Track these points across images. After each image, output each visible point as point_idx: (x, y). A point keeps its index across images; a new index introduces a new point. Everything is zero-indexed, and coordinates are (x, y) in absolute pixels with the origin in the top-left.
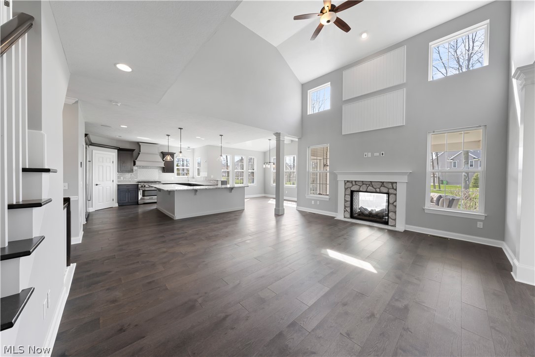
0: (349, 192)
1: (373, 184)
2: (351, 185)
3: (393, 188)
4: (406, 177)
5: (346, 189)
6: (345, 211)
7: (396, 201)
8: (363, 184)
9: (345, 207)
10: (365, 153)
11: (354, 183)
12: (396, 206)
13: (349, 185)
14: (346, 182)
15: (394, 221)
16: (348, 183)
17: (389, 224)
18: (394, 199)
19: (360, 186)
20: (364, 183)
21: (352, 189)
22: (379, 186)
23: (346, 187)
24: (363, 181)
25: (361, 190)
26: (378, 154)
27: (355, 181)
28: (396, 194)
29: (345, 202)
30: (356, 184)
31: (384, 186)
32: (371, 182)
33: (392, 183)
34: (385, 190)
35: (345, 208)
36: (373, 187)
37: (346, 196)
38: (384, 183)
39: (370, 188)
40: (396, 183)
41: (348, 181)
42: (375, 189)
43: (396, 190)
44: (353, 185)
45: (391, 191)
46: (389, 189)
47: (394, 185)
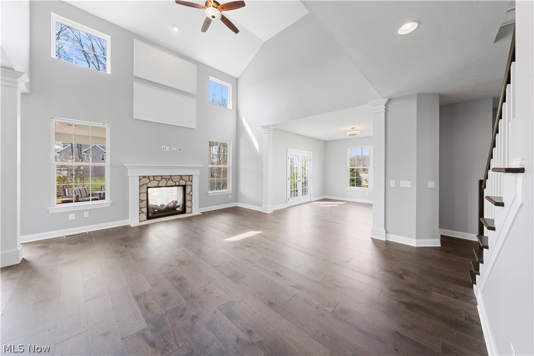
0: (144, 189)
1: (173, 177)
2: (148, 181)
3: (189, 180)
4: (199, 171)
5: (140, 186)
6: (140, 214)
7: (192, 191)
8: (162, 179)
9: (140, 208)
10: (163, 147)
11: (152, 178)
12: (191, 195)
13: (146, 181)
14: (141, 178)
15: (190, 208)
16: (143, 180)
17: (187, 211)
18: (191, 190)
19: (159, 181)
20: (163, 177)
21: (149, 186)
22: (178, 180)
23: (141, 184)
24: (162, 176)
25: (160, 185)
26: (175, 149)
27: (154, 176)
28: (191, 186)
29: (140, 203)
30: (154, 180)
31: (182, 180)
32: (170, 176)
33: (189, 176)
34: (183, 183)
35: (140, 210)
36: (172, 180)
37: (141, 195)
38: (183, 177)
39: (170, 183)
40: (192, 175)
41: (144, 177)
42: (175, 182)
43: (191, 181)
44: (150, 181)
45: (188, 183)
46: (186, 181)
47: (191, 177)
